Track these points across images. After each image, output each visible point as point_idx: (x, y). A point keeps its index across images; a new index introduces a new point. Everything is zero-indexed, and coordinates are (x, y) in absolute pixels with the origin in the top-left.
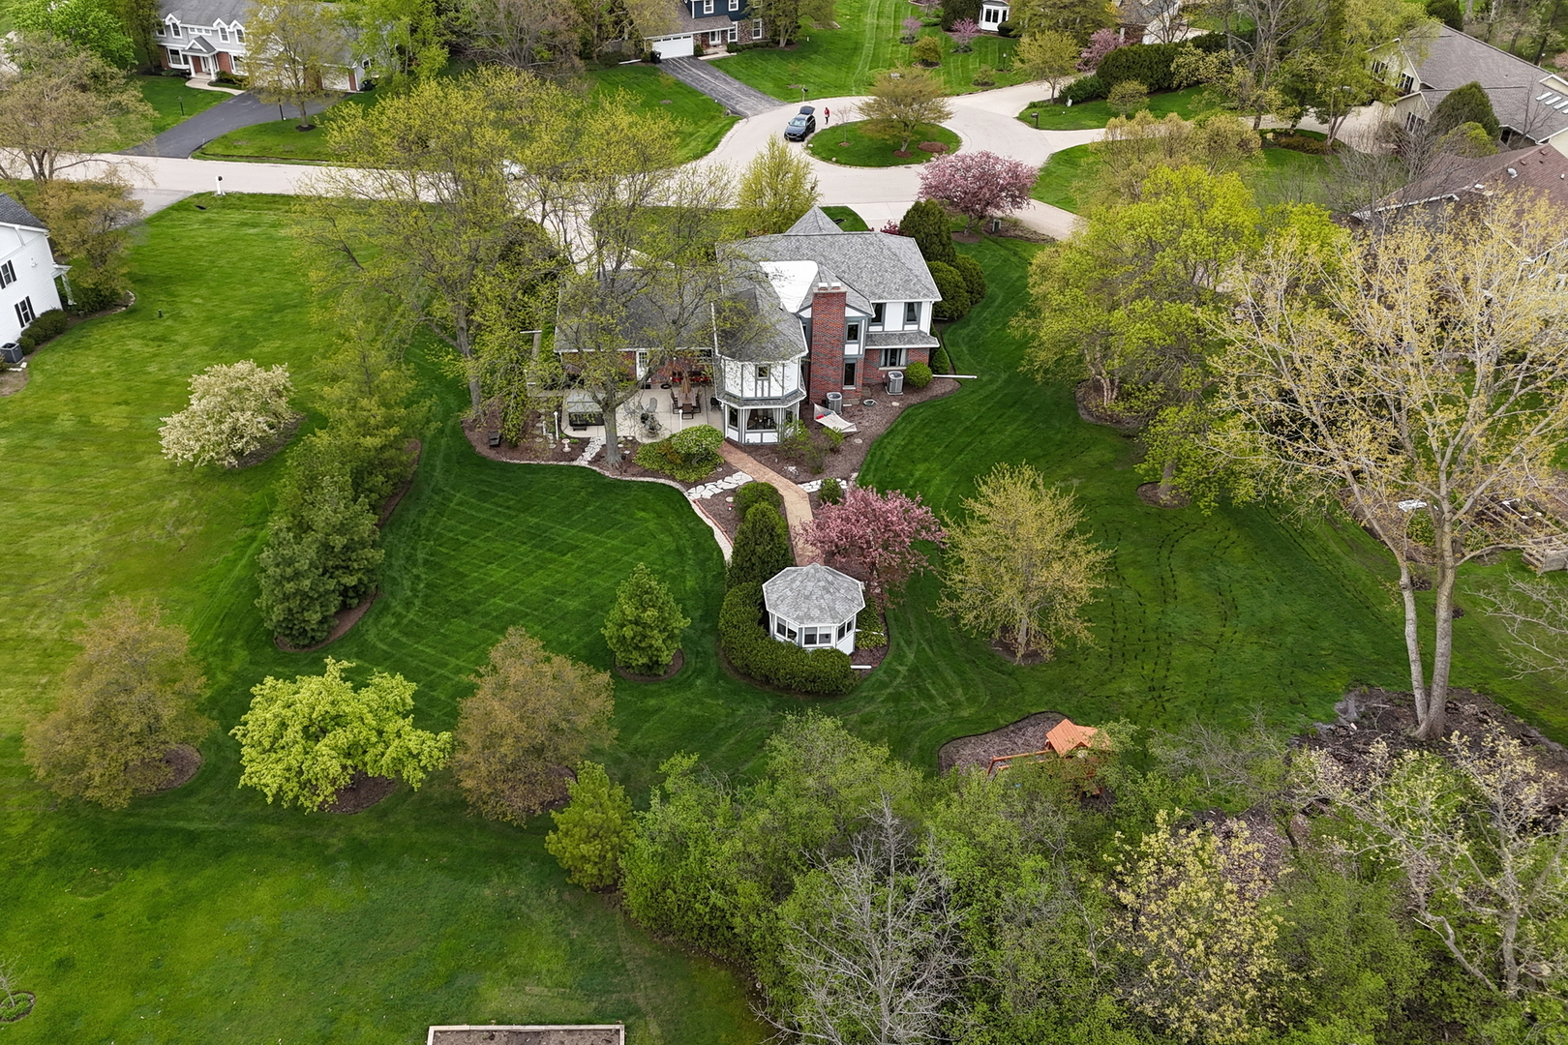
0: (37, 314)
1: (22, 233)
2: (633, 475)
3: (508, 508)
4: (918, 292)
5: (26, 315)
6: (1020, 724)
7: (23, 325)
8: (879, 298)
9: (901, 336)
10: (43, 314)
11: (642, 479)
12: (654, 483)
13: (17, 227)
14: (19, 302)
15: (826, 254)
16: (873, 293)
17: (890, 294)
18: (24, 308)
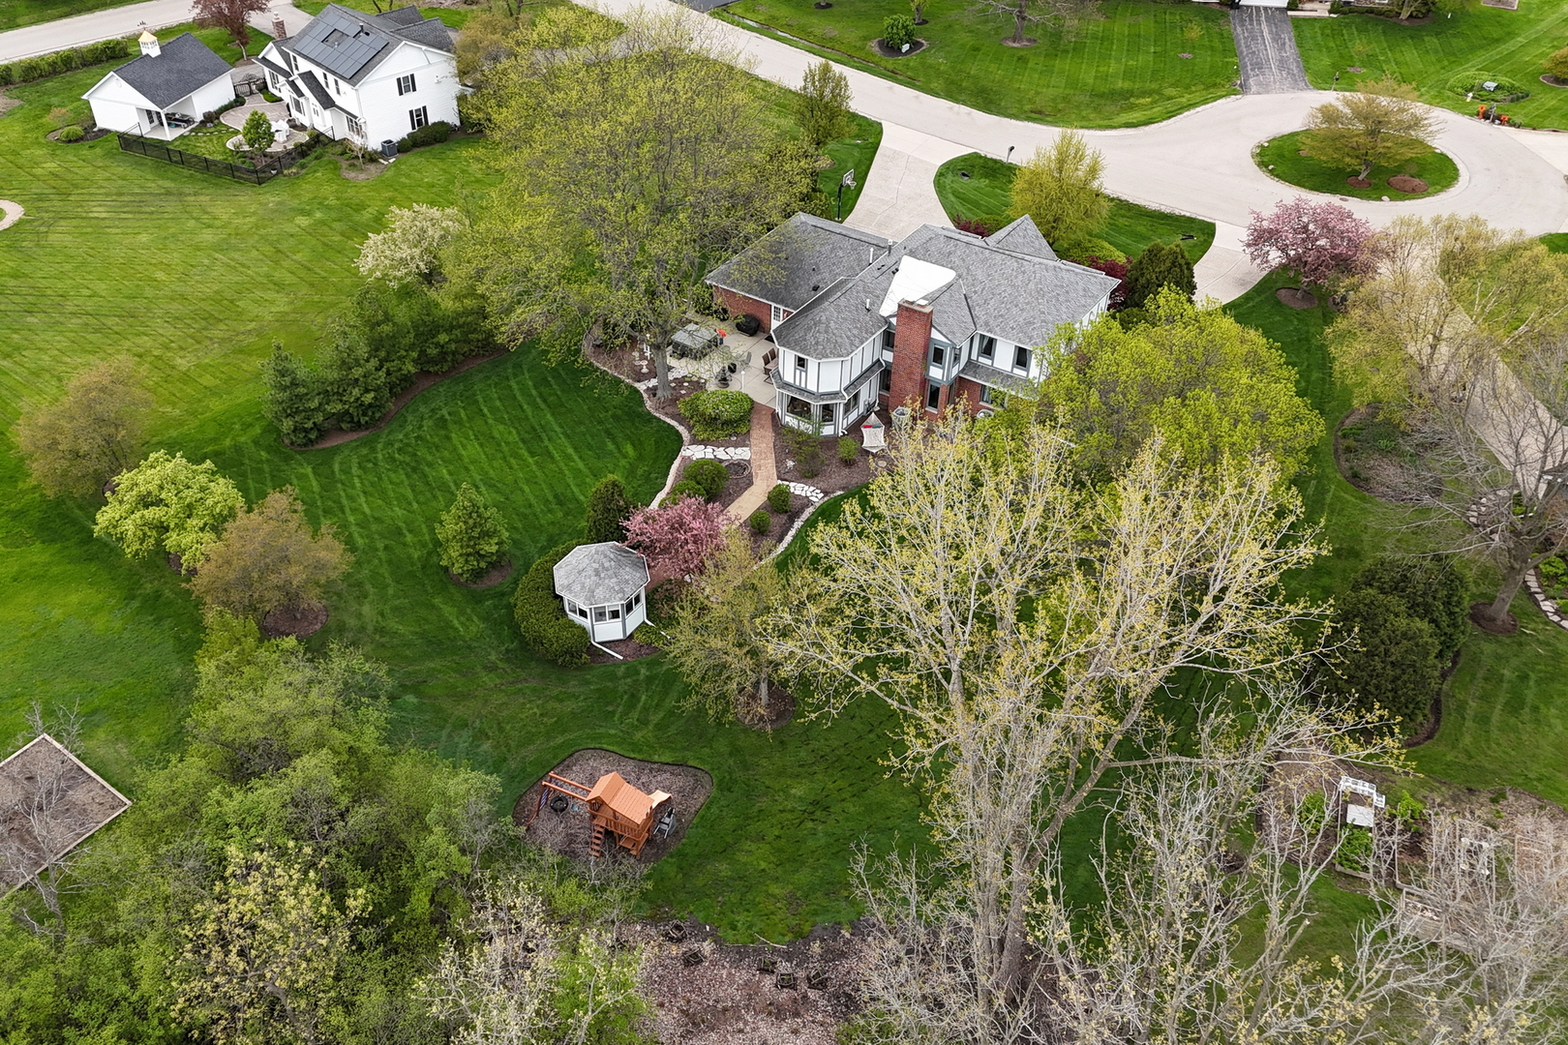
0: (430, 122)
1: (428, 55)
2: (666, 414)
3: (545, 401)
4: (1031, 338)
5: (419, 121)
6: (666, 767)
7: (414, 128)
8: (990, 331)
9: (1007, 377)
10: (434, 124)
11: (668, 420)
12: (673, 427)
13: (424, 48)
14: (414, 109)
15: (972, 268)
16: (987, 324)
17: (1003, 330)
18: (418, 117)
